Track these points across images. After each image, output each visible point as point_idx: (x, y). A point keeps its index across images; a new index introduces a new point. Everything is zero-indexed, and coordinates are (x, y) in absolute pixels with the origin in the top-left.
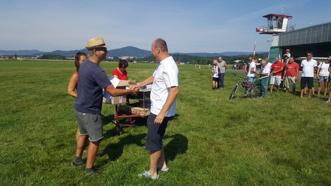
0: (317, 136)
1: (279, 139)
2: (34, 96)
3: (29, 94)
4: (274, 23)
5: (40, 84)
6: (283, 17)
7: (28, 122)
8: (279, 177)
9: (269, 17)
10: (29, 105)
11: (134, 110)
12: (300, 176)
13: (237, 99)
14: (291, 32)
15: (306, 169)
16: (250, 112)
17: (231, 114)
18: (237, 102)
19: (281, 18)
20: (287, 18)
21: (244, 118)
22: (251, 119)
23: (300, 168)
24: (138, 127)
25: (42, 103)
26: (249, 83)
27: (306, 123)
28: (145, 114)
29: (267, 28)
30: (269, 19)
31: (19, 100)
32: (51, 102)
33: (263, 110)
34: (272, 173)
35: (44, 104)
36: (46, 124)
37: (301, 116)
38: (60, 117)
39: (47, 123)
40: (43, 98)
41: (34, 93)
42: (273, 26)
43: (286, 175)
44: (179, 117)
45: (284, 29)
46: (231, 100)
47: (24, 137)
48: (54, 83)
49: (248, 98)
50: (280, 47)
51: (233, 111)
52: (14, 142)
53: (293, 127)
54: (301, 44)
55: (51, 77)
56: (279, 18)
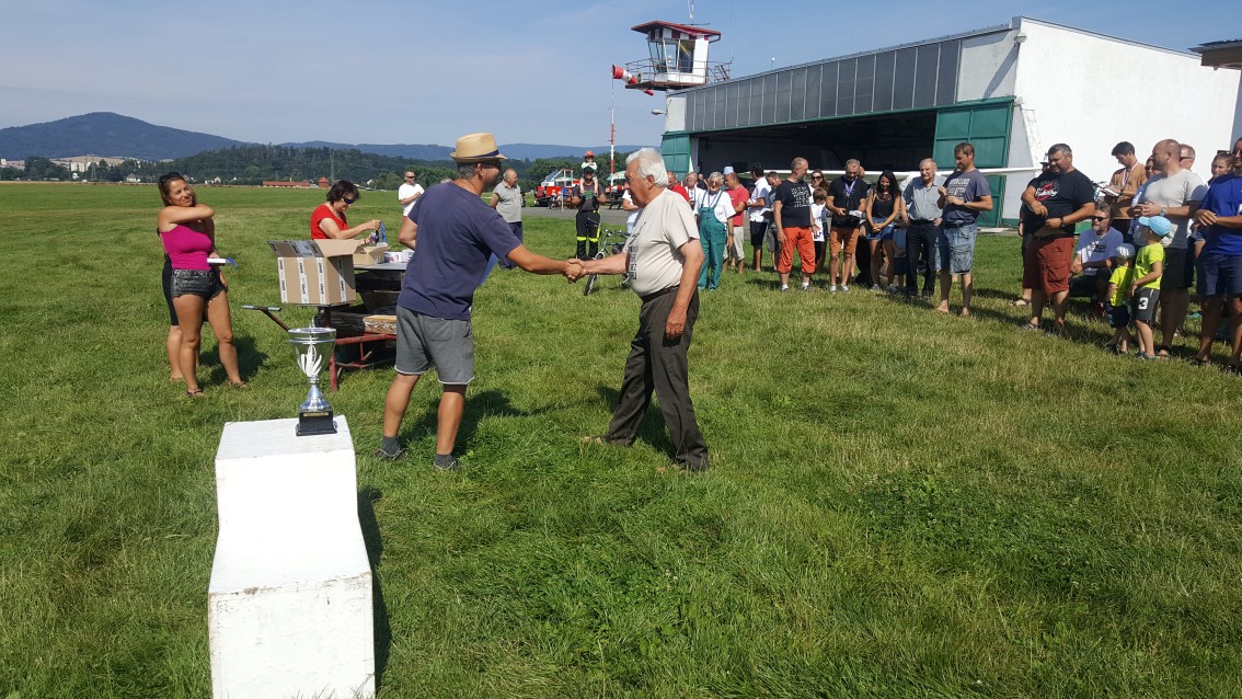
0: (797, 350)
4: (670, 53)
6: (693, 33)
9: (653, 30)
11: (373, 321)
12: (771, 407)
13: (605, 292)
14: (719, 87)
15: (780, 398)
18: (604, 300)
19: (687, 38)
20: (706, 38)
23: (771, 397)
29: (647, 70)
30: (652, 38)
42: (665, 64)
45: (697, 77)
46: (590, 297)
50: (692, 136)
54: (749, 125)
56: (683, 37)
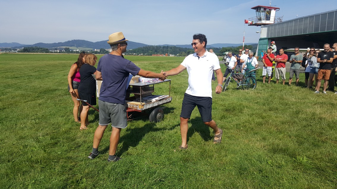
0: (308, 126)
1: (273, 129)
2: (19, 92)
3: (14, 90)
4: (263, 15)
5: (25, 79)
6: (270, 9)
7: (18, 119)
8: (276, 166)
9: (258, 8)
10: (16, 102)
11: (131, 104)
12: (296, 163)
13: (230, 90)
14: (278, 24)
15: (301, 157)
16: (244, 103)
17: (225, 106)
18: (230, 93)
19: (269, 10)
20: (275, 10)
21: (238, 109)
22: (246, 110)
23: (296, 156)
24: (135, 121)
25: (30, 99)
26: (241, 75)
27: (298, 113)
28: (142, 109)
29: (255, 20)
30: (257, 11)
31: (5, 96)
32: (39, 98)
33: (256, 102)
34: (270, 161)
35: (32, 100)
36: (37, 120)
37: (292, 107)
38: (51, 113)
39: (39, 120)
40: (30, 94)
41: (19, 88)
42: (261, 18)
43: (283, 163)
44: (175, 111)
45: (271, 21)
46: (224, 92)
47: (16, 136)
48: (39, 78)
49: (240, 90)
50: (269, 39)
51: (227, 103)
52: (6, 141)
53: (286, 117)
54: (288, 35)
55: (35, 71)
56: (267, 10)
